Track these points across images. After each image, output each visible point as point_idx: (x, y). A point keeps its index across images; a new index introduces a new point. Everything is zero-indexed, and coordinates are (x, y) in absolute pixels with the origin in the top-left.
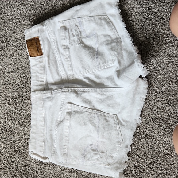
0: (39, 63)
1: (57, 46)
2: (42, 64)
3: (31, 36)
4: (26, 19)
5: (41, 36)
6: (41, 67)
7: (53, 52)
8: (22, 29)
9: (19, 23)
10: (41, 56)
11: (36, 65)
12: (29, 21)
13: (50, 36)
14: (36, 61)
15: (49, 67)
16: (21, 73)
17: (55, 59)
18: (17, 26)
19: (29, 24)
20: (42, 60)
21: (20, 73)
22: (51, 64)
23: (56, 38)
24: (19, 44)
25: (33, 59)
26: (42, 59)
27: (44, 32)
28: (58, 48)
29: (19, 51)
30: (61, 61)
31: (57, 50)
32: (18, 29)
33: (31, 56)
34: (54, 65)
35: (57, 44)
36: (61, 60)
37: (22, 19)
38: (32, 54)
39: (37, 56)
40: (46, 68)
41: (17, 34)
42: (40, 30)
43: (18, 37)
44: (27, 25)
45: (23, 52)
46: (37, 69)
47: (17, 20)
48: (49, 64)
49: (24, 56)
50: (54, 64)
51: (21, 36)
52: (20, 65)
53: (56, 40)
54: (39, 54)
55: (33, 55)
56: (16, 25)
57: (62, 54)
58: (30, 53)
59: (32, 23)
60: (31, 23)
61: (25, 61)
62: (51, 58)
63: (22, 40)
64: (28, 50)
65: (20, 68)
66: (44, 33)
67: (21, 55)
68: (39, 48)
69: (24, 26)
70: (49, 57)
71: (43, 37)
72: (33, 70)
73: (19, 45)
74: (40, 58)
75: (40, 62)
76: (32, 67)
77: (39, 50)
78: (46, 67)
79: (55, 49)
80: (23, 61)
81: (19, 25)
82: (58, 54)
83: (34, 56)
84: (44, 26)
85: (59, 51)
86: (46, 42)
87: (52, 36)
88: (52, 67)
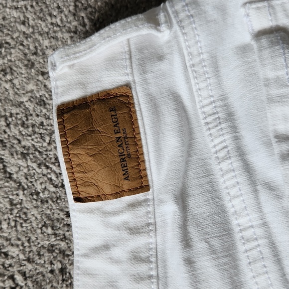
0: (125, 234)
1: (237, 138)
2: (140, 241)
3: (82, 84)
4: (59, 7)
5: (145, 80)
6: (136, 258)
7: (208, 173)
8: (33, 58)
9: (22, 28)
10: (140, 196)
11: (106, 247)
12: (71, 18)
13: (193, 82)
14: (108, 225)
15: (189, 262)
16: (19, 278)
17: (221, 211)
18: (12, 43)
19: (69, 31)
20: (145, 220)
21: (12, 277)
22: (199, 246)
23: (224, 98)
24: (16, 125)
25: (91, 211)
26: (142, 211)
27: (161, 58)
28: (241, 153)
29: (14, 164)
30: (259, 231)
31: (236, 164)
32: (16, 54)
33: (82, 195)
34: (214, 252)
35: (234, 129)
36: (265, 224)
37: (37, 8)
38: (87, 184)
39: (117, 195)
40: (165, 267)
41: (9, 77)
42: (140, 50)
43: (11, 92)
44: (59, 35)
45: (35, 165)
46: (114, 270)
47: (15, 14)
48: (186, 242)
49: (39, 188)
50: (216, 243)
51: (31, 86)
52: (14, 234)
53: (226, 106)
54: (126, 185)
55: (92, 191)
56: (8, 39)
57: (271, 188)
58: (73, 181)
59: (84, 25)
60: (80, 28)
61: (42, 213)
62: (198, 205)
63: (30, 106)
64: (68, 162)
65: (14, 251)
66: (163, 66)
67: (23, 181)
68: (132, 150)
69: (46, 43)
70: (182, 199)
71: (153, 89)
72: (88, 273)
73: (14, 131)
74: (133, 206)
75: (134, 231)
76: (85, 255)
77: (131, 164)
78: (164, 261)
79: (221, 154)
80: (34, 212)
81: (22, 38)
82: (246, 188)
83: (99, 198)
84: (163, 27)
85: (248, 169)
86: (170, 117)
87: (202, 85)
88: (207, 265)
